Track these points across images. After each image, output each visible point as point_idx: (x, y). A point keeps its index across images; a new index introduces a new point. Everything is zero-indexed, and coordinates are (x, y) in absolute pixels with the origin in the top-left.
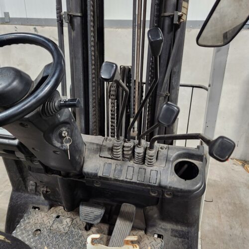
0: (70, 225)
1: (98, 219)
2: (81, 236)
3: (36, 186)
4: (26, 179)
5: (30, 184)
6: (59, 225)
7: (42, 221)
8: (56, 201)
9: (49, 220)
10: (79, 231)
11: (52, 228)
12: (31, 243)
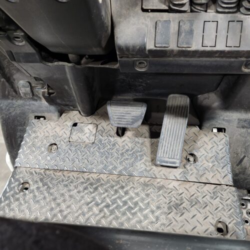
0: (94, 132)
1: (138, 120)
2: (114, 145)
3: (32, 88)
4: (12, 80)
5: (20, 86)
6: (80, 135)
7: (55, 133)
8: (67, 105)
9: (64, 130)
10: (110, 138)
11: (71, 140)
12: (49, 161)
